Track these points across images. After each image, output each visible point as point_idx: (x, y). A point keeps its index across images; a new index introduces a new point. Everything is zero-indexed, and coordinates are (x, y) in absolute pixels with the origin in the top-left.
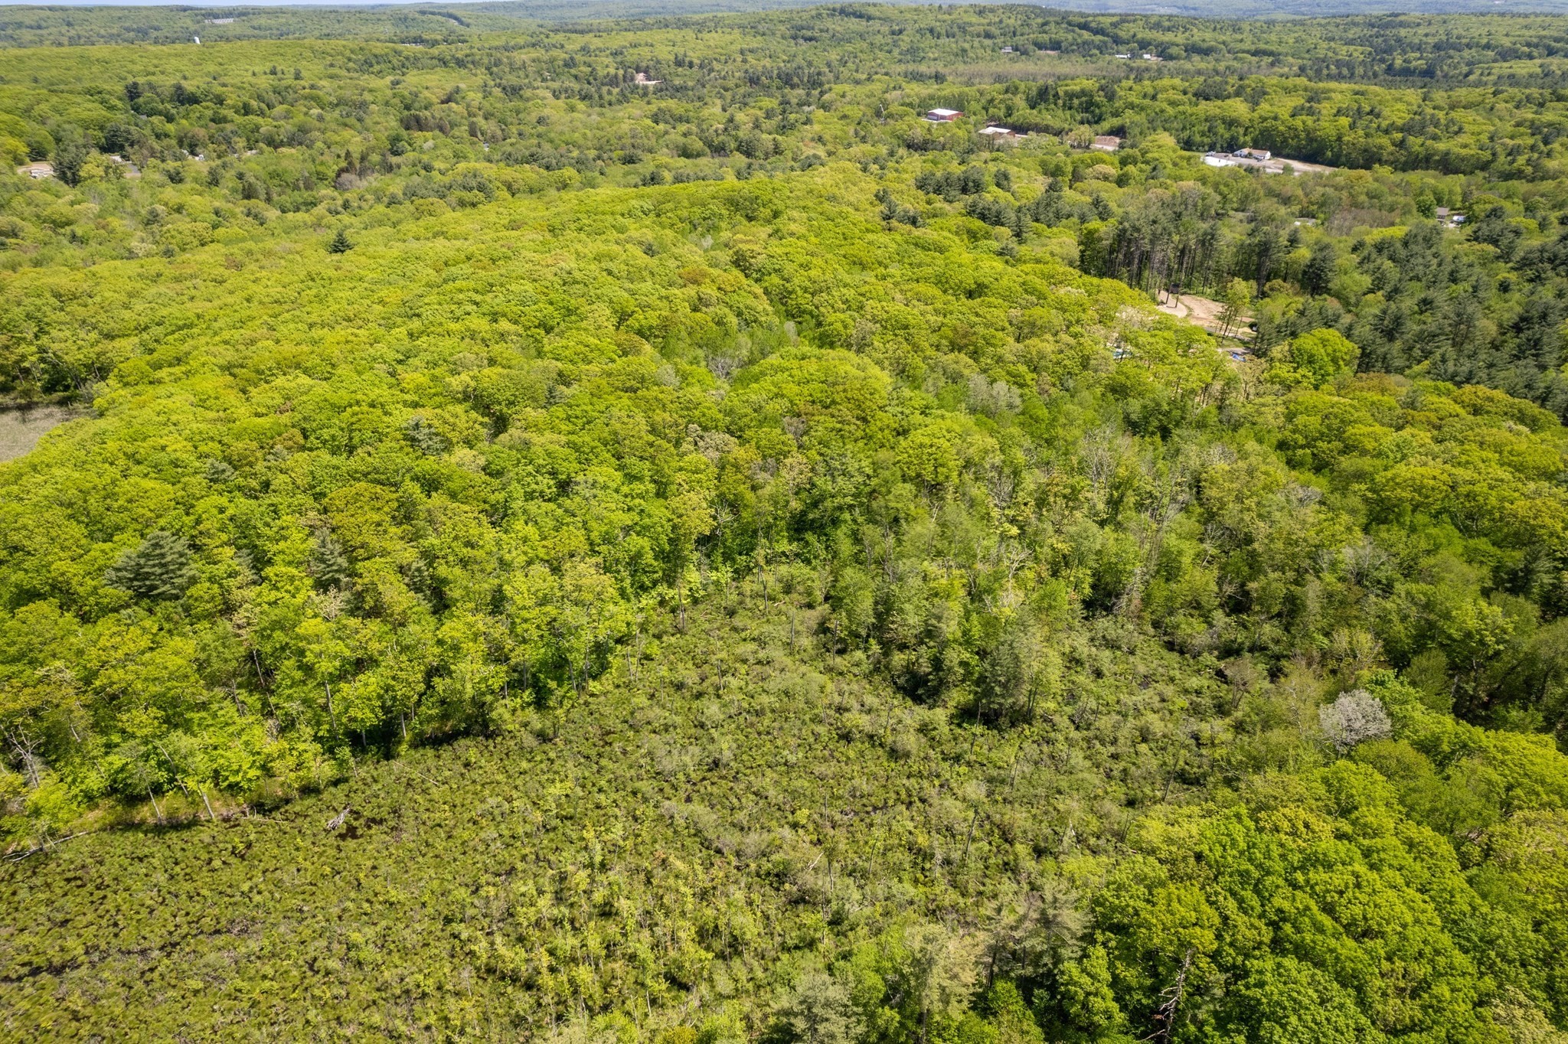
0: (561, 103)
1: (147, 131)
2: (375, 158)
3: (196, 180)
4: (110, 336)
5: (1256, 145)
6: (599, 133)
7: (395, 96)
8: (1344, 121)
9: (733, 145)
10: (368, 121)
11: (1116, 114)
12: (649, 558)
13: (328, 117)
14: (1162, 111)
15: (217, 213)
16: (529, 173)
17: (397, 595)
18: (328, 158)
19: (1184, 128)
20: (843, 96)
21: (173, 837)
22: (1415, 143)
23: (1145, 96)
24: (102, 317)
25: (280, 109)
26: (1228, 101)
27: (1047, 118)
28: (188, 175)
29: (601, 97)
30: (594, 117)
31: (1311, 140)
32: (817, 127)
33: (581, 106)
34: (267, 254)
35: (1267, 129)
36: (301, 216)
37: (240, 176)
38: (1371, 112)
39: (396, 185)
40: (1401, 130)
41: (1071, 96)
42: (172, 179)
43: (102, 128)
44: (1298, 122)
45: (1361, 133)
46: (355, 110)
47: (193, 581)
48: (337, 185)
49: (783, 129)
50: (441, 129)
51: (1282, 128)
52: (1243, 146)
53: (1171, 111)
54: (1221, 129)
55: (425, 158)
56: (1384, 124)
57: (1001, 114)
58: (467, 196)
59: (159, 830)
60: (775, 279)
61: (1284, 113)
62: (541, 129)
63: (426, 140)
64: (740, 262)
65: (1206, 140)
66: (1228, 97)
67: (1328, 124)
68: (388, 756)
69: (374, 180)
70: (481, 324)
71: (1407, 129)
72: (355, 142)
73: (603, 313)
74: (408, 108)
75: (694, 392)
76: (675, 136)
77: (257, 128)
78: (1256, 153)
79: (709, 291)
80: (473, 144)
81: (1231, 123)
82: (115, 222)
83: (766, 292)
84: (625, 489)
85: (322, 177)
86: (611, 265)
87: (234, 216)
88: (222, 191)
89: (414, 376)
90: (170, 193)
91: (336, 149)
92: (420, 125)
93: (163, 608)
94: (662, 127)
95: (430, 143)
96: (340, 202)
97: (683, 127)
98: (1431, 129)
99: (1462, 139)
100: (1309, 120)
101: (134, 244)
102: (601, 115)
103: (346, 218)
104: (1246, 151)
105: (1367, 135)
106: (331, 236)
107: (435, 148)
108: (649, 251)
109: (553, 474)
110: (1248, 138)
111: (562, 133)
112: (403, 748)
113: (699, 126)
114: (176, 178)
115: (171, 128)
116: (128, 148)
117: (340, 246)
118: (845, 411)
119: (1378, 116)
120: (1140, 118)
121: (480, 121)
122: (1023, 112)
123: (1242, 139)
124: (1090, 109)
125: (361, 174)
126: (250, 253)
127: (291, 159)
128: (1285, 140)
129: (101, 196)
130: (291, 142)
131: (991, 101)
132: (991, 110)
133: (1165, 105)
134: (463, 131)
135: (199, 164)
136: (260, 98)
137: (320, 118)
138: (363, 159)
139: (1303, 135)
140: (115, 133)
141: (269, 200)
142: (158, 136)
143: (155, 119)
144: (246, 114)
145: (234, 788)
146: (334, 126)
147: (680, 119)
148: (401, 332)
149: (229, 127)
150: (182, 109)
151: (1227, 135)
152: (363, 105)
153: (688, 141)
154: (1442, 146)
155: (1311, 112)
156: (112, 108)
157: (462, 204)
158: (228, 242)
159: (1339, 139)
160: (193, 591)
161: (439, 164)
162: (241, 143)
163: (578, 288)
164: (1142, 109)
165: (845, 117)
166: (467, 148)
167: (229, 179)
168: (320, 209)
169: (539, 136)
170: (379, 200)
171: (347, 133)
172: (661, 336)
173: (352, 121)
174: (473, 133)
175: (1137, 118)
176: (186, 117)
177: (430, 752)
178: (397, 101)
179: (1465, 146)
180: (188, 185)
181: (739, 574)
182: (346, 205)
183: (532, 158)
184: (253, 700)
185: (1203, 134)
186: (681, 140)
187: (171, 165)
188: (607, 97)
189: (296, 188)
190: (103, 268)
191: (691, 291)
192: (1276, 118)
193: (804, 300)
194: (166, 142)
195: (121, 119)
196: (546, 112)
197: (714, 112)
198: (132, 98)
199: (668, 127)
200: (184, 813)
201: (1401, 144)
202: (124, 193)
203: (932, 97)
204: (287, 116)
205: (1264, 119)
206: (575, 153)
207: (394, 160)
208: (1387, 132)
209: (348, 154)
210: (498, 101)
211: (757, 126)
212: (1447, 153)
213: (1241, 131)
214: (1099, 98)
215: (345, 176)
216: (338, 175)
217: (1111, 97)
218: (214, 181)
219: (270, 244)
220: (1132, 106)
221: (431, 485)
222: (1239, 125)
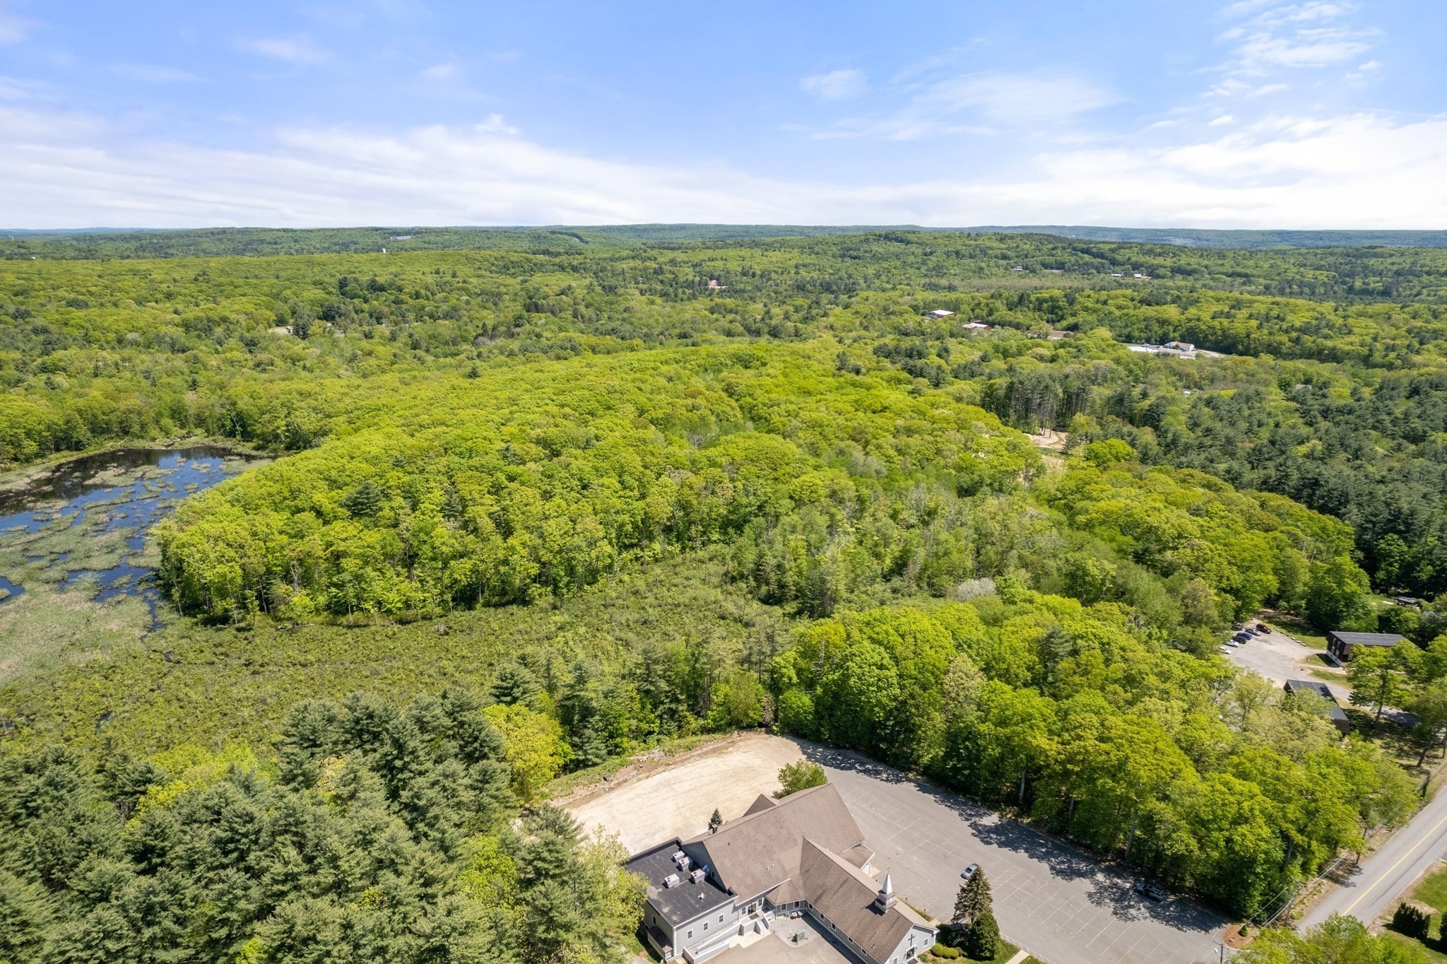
0: (644, 298)
1: (351, 307)
2: (502, 329)
3: (381, 337)
4: (329, 416)
5: (1183, 340)
6: (668, 320)
7: (522, 289)
8: (1254, 323)
9: (766, 330)
10: (501, 305)
11: (1074, 315)
12: (629, 528)
13: (473, 302)
14: (1110, 313)
15: (395, 355)
16: (609, 341)
17: (487, 525)
18: (469, 327)
19: (1126, 326)
20: (867, 299)
21: (356, 630)
22: (1308, 340)
23: (1098, 301)
24: (326, 406)
25: (440, 296)
26: (1165, 307)
27: (1019, 317)
28: (377, 335)
29: (676, 295)
30: (668, 309)
31: (1225, 335)
32: (831, 319)
33: (659, 301)
34: (426, 378)
35: (1191, 328)
36: (449, 360)
37: (411, 336)
38: (1278, 317)
39: (515, 345)
40: (1299, 330)
41: (1041, 302)
42: (366, 336)
43: (322, 306)
44: (1216, 323)
45: (1265, 332)
46: (494, 298)
47: (381, 509)
48: (474, 344)
49: (805, 320)
50: (553, 313)
51: (1203, 327)
52: (1173, 340)
53: (1117, 313)
54: (1156, 327)
55: (538, 330)
56: (1285, 326)
57: (984, 313)
58: (562, 353)
59: (349, 627)
60: (749, 399)
61: (1206, 316)
62: (625, 315)
63: (540, 319)
64: (730, 390)
65: (1143, 335)
66: (1165, 303)
67: (1240, 325)
68: (470, 609)
69: (500, 342)
70: (553, 409)
71: (1305, 330)
72: (490, 318)
73: (630, 409)
74: (530, 298)
75: (674, 449)
76: (724, 323)
77: (423, 308)
78: (1182, 345)
79: (700, 401)
80: (574, 323)
81: (1163, 322)
82: (330, 360)
83: (741, 408)
84: (621, 493)
85: (465, 340)
86: (642, 386)
87: (405, 358)
88: (398, 344)
89: (511, 429)
90: (365, 344)
91: (476, 322)
92: (537, 309)
93: (366, 520)
94: (715, 316)
95: (543, 321)
96: (475, 353)
97: (730, 317)
98: (1326, 331)
99: (1352, 338)
100: (1225, 322)
101: (342, 372)
102: (673, 307)
103: (478, 362)
104: (1174, 344)
105: (1270, 334)
106: (469, 369)
107: (547, 323)
108: (670, 379)
109: (580, 480)
110: (1177, 334)
111: (640, 319)
112: (478, 606)
113: (742, 316)
114: (368, 336)
115: (366, 306)
116: (337, 319)
117: (474, 374)
118: (763, 464)
119: (1283, 320)
120: (1092, 318)
121: (582, 309)
122: (1003, 312)
123: (1172, 335)
124: (1053, 311)
125: (492, 338)
126: (415, 377)
127: (445, 327)
128: (1206, 336)
129: (321, 344)
130: (446, 317)
131: (979, 304)
132: (977, 311)
133: (1113, 309)
134: (568, 314)
135: (384, 329)
136: (427, 288)
137: (468, 303)
138: (494, 329)
139: (1220, 333)
140: (330, 308)
141: (427, 351)
142: (356, 312)
143: (356, 301)
144: (417, 298)
145: (389, 612)
146: (476, 307)
147: (731, 311)
148: (506, 411)
149: (404, 306)
150: (374, 296)
151: (1160, 332)
152: (499, 295)
153: (732, 326)
154: (1329, 343)
155: (1228, 315)
156: (329, 293)
157: (558, 358)
158: (401, 371)
159: (1248, 336)
160: (380, 513)
161: (546, 334)
162: (411, 316)
163: (617, 396)
164: (1095, 311)
165: (857, 313)
166: (570, 326)
167: (403, 338)
168: (462, 356)
169: (624, 320)
170: (502, 353)
171: (485, 313)
172: (664, 424)
173: (490, 305)
174: (575, 316)
175: (1089, 318)
176: (377, 299)
177: (492, 609)
178: (523, 293)
179: (1352, 344)
180: (376, 340)
181: (683, 549)
182: (479, 355)
183: (613, 331)
184: (404, 571)
185: (1141, 331)
186: (727, 326)
187: (366, 328)
188: (680, 295)
189: (446, 343)
190: (327, 382)
191: (690, 401)
192: (1198, 320)
193: (763, 411)
194: (361, 315)
195: (335, 300)
196: (632, 304)
197: (757, 309)
198: (341, 288)
199: (720, 316)
200: (362, 621)
201: (1297, 341)
202: (335, 343)
203: (935, 301)
204: (445, 300)
205: (1190, 320)
206: (645, 330)
207: (518, 330)
208: (1287, 332)
209: (484, 325)
210: (599, 296)
211: (787, 317)
212: (1334, 349)
213: (1171, 328)
214: (1063, 303)
215: (481, 338)
216: (476, 338)
217: (1071, 302)
218: (393, 338)
219: (427, 374)
220: (1086, 309)
221: (511, 479)
222: (1169, 324)
